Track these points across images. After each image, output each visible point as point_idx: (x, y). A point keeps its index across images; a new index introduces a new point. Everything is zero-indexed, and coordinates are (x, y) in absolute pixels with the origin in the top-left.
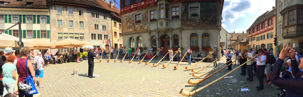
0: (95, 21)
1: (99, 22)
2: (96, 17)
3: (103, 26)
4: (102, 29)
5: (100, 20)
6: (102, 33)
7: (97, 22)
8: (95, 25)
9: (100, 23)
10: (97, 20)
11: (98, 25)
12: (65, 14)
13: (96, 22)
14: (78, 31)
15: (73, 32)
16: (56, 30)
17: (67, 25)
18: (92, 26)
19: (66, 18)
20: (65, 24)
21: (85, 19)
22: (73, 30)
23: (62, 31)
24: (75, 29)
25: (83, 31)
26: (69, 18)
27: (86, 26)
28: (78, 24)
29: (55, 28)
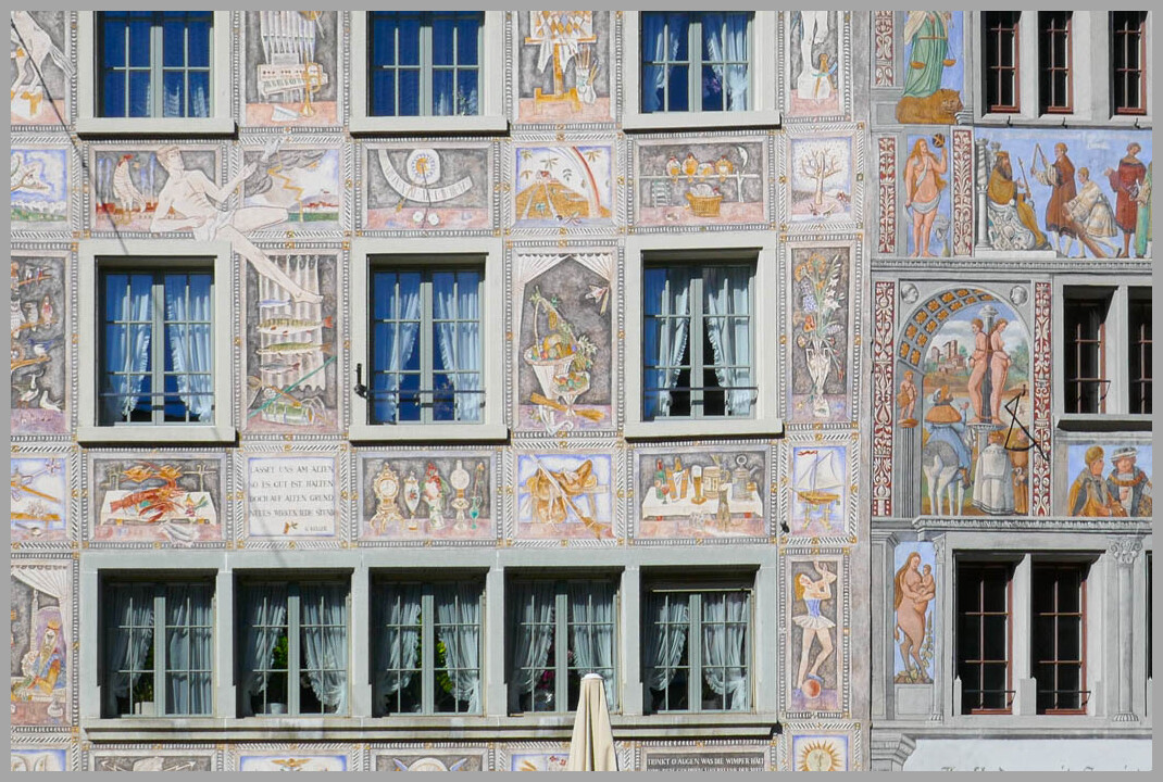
2: (1124, 100)
14: (604, 515)
15: (462, 530)
16: (55, 508)
17: (318, 381)
18: (970, 344)
19: (312, 212)
20: (276, 364)
21: (798, 196)
22: (460, 479)
23: (208, 512)
24: (529, 469)
25: (735, 506)
26: (373, 195)
27: (820, 367)
28: (598, 328)
29: (52, 467)
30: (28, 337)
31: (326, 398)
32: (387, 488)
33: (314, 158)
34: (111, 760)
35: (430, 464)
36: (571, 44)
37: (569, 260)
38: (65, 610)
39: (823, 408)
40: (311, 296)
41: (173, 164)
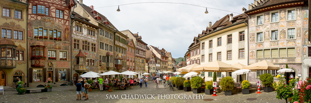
14: (285, 45)
15: (276, 46)
16: (254, 47)
19: (268, 28)
20: (266, 37)
21: (297, 25)
22: (276, 43)
23: (262, 46)
24: (281, 42)
25: (293, 44)
26: (271, 27)
27: (299, 35)
28: (285, 33)
33: (268, 25)
36: (283, 16)
37: (283, 29)
38: (255, 52)
39: (299, 38)
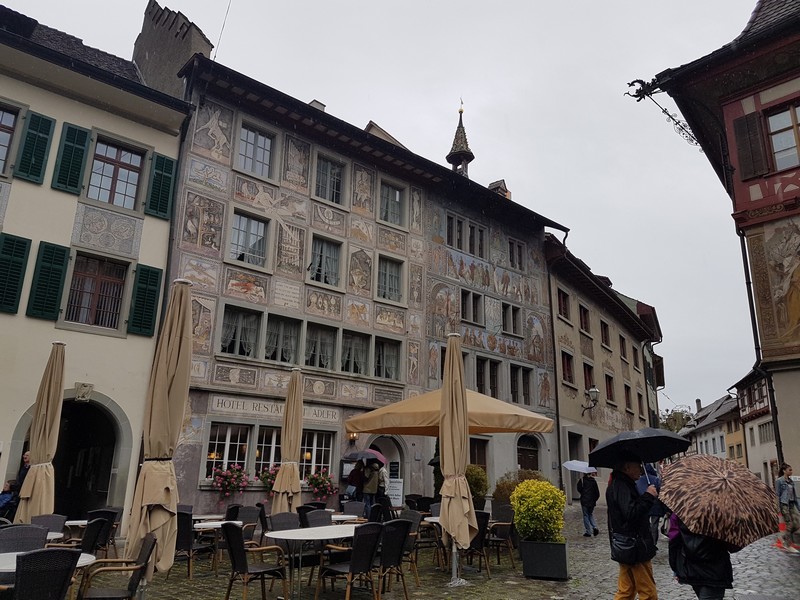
0: (466, 269)
1: (486, 281)
2: (472, 251)
3: (505, 307)
4: (500, 330)
5: (490, 269)
6: (497, 351)
7: (472, 278)
8: (465, 294)
9: (489, 290)
10: (473, 267)
11: (476, 298)
12: (292, 187)
13: (467, 275)
14: (367, 320)
15: (332, 316)
16: (213, 281)
17: (297, 264)
18: (445, 297)
19: (298, 216)
20: (286, 255)
21: (412, 251)
22: (333, 302)
23: (262, 294)
24: (350, 303)
25: (397, 325)
26: (316, 217)
28: (368, 270)
29: (213, 268)
30: (209, 225)
31: (299, 269)
32: (314, 299)
33: (301, 202)
34: (222, 368)
35: (325, 295)
36: (365, 196)
37: (362, 250)
38: (212, 314)
39: (416, 305)
40: (297, 240)
41: (261, 189)
